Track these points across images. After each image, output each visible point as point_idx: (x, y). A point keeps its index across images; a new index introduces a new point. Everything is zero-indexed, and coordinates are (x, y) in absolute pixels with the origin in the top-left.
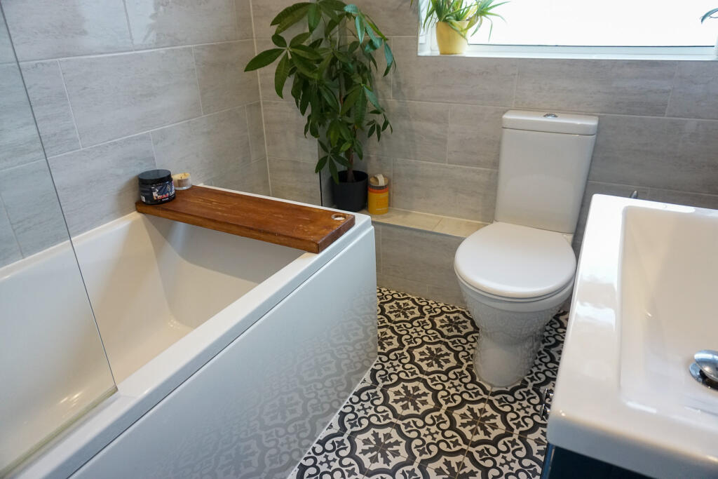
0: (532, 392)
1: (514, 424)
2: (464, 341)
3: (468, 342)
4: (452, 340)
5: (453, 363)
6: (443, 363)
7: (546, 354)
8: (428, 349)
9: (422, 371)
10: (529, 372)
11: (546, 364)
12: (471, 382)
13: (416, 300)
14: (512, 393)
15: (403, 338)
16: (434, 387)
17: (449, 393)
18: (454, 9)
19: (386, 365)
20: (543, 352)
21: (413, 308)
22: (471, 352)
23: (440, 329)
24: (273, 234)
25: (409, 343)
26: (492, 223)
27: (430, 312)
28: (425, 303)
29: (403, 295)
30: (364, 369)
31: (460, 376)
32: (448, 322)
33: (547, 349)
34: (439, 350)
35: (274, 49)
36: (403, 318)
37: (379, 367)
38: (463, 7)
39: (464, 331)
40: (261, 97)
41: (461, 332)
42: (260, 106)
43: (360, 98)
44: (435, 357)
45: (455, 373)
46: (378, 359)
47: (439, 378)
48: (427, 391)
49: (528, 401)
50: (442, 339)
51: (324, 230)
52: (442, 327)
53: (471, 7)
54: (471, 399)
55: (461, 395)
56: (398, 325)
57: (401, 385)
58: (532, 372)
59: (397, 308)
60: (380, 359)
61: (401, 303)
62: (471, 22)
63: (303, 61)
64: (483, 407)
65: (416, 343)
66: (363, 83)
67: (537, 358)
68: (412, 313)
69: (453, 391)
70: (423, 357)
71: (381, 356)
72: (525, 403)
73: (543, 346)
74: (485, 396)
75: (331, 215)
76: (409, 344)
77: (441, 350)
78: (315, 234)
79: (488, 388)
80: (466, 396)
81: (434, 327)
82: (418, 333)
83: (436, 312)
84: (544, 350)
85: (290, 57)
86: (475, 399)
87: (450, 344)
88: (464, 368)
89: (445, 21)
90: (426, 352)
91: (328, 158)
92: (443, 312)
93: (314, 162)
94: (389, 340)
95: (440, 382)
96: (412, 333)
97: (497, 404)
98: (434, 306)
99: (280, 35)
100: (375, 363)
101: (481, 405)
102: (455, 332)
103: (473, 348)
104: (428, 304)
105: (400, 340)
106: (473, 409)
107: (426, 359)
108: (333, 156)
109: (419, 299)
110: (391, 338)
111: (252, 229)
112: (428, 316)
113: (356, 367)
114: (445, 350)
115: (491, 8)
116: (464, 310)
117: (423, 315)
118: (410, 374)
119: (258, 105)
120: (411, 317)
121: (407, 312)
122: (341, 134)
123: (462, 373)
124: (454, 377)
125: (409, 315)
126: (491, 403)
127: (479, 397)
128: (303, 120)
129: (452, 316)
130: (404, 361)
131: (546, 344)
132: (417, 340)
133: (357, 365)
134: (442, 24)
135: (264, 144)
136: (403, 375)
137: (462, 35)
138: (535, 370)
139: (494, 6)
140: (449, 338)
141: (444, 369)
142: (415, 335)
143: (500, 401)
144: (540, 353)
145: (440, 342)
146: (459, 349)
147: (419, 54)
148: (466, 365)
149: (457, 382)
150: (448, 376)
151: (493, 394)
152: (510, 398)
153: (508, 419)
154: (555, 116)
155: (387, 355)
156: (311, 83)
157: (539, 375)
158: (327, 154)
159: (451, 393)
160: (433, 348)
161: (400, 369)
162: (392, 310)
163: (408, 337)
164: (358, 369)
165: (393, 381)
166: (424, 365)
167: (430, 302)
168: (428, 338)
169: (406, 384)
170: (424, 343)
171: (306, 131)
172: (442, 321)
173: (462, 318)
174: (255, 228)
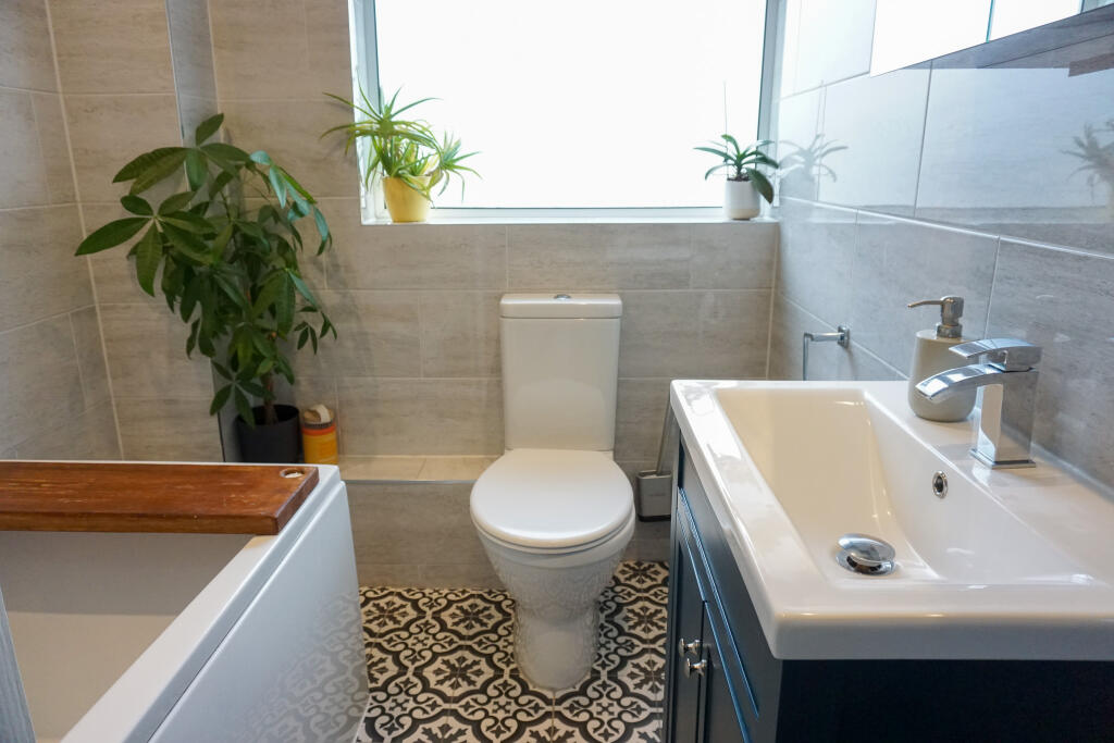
0: (609, 682)
1: (600, 735)
2: (493, 637)
3: (500, 637)
4: (477, 640)
5: (489, 673)
6: (473, 678)
7: (611, 626)
8: (444, 662)
9: (446, 699)
10: (597, 657)
11: (615, 639)
12: (523, 693)
13: (405, 594)
14: (583, 692)
15: (402, 657)
16: (471, 717)
17: (496, 720)
18: (407, 160)
19: (387, 705)
20: (606, 624)
21: (403, 606)
22: (510, 650)
23: (454, 628)
24: (190, 517)
25: (413, 661)
26: (502, 454)
27: (431, 607)
28: (419, 595)
29: (382, 590)
30: (353, 721)
31: (505, 689)
32: (462, 616)
33: (610, 619)
34: (462, 660)
35: (130, 219)
36: (391, 625)
37: (377, 712)
38: (419, 158)
39: (491, 623)
40: (96, 298)
41: (485, 625)
42: (95, 315)
43: (285, 289)
44: (459, 672)
45: (495, 688)
46: (370, 700)
47: (475, 701)
48: (463, 727)
49: (608, 696)
50: (461, 643)
51: (277, 497)
52: (456, 624)
53: (430, 158)
54: (530, 719)
55: (514, 716)
56: (387, 637)
57: (420, 729)
58: (600, 656)
59: (377, 613)
60: (374, 698)
61: (382, 603)
62: (435, 177)
63: (184, 235)
64: (550, 725)
65: (424, 658)
66: (287, 266)
67: (600, 635)
68: (404, 614)
69: (501, 715)
70: (441, 677)
71: (374, 694)
72: (605, 701)
73: (602, 616)
74: (549, 708)
75: (278, 473)
76: (413, 664)
77: (464, 659)
78: (264, 504)
79: (550, 695)
80: (522, 717)
81: (444, 628)
82: (422, 643)
83: (440, 604)
84: (607, 621)
85: (160, 229)
86: (536, 716)
87: (476, 647)
88: (506, 676)
89: (398, 176)
90: (444, 667)
91: (233, 388)
92: (450, 603)
93: (209, 396)
94: (381, 665)
95: (478, 707)
96: (414, 644)
97: (568, 714)
98: (435, 596)
99: (140, 196)
100: (368, 707)
101: (548, 723)
102: (478, 628)
103: (510, 644)
104: (424, 596)
105: (397, 661)
106: (537, 732)
107: (447, 678)
108: (241, 384)
109: (408, 591)
110: (382, 660)
111: (140, 516)
112: (429, 613)
113: (338, 724)
114: (470, 658)
115: (458, 159)
116: (480, 592)
117: (422, 614)
118: (428, 709)
119: (92, 312)
120: (404, 621)
121: (396, 614)
122: (255, 348)
123: (505, 684)
124: (496, 693)
125: (399, 618)
126: (559, 715)
127: (541, 713)
128: (185, 330)
129: (465, 605)
130: (413, 691)
131: (606, 613)
132: (423, 653)
133: (339, 719)
134: (392, 180)
135: (105, 377)
136: (418, 714)
137: (423, 195)
138: (603, 652)
139: (462, 158)
140: (471, 638)
141: (478, 686)
142: (419, 647)
143: (571, 708)
144: (602, 627)
145: (460, 648)
146: (491, 650)
147: (364, 222)
148: (507, 671)
149: (503, 700)
150: (486, 694)
151: (560, 701)
152: (584, 701)
153: (591, 731)
154: (569, 297)
155: (384, 688)
156: (197, 270)
157: (611, 657)
158: (229, 382)
159: (500, 719)
160: (452, 659)
161: (411, 704)
162: (371, 617)
163: (409, 652)
164: (341, 726)
165: (406, 728)
166: (446, 688)
167: (427, 591)
168: (439, 647)
169: (427, 726)
170: (435, 656)
171: (189, 349)
172: (453, 615)
173: (481, 604)
174: (149, 512)
